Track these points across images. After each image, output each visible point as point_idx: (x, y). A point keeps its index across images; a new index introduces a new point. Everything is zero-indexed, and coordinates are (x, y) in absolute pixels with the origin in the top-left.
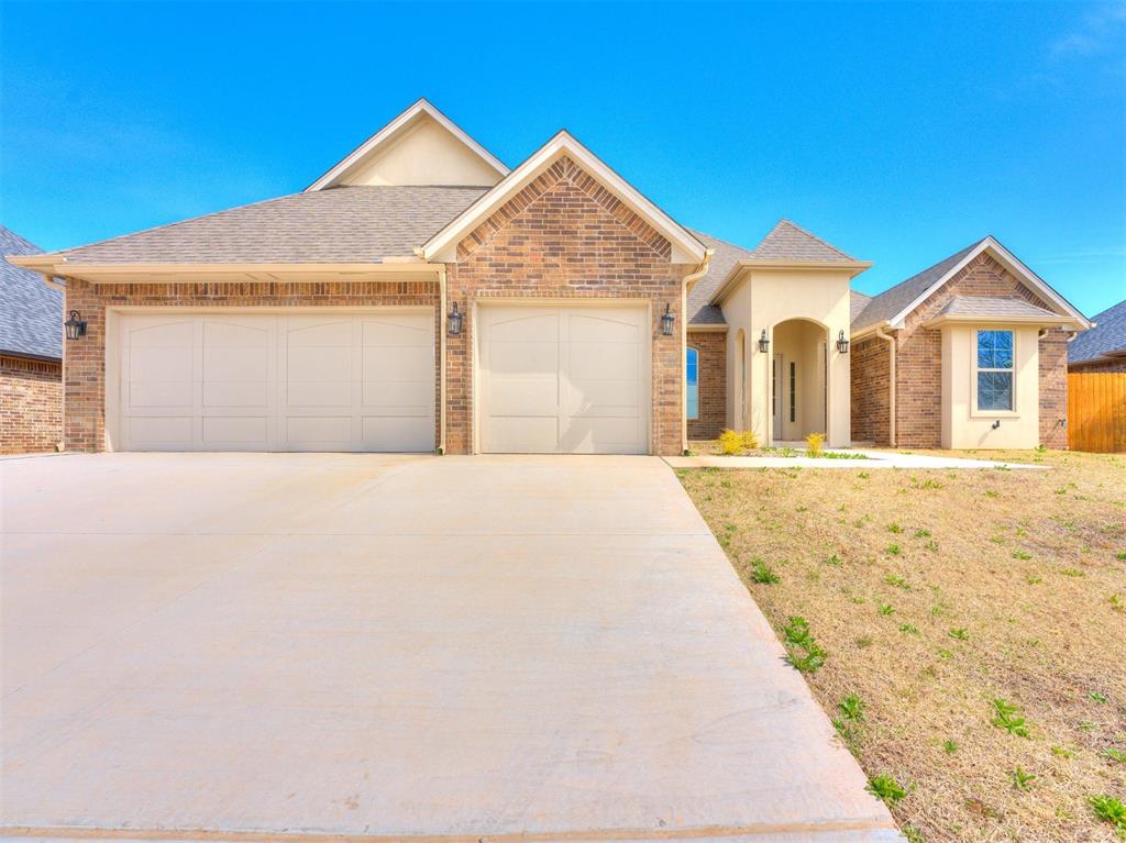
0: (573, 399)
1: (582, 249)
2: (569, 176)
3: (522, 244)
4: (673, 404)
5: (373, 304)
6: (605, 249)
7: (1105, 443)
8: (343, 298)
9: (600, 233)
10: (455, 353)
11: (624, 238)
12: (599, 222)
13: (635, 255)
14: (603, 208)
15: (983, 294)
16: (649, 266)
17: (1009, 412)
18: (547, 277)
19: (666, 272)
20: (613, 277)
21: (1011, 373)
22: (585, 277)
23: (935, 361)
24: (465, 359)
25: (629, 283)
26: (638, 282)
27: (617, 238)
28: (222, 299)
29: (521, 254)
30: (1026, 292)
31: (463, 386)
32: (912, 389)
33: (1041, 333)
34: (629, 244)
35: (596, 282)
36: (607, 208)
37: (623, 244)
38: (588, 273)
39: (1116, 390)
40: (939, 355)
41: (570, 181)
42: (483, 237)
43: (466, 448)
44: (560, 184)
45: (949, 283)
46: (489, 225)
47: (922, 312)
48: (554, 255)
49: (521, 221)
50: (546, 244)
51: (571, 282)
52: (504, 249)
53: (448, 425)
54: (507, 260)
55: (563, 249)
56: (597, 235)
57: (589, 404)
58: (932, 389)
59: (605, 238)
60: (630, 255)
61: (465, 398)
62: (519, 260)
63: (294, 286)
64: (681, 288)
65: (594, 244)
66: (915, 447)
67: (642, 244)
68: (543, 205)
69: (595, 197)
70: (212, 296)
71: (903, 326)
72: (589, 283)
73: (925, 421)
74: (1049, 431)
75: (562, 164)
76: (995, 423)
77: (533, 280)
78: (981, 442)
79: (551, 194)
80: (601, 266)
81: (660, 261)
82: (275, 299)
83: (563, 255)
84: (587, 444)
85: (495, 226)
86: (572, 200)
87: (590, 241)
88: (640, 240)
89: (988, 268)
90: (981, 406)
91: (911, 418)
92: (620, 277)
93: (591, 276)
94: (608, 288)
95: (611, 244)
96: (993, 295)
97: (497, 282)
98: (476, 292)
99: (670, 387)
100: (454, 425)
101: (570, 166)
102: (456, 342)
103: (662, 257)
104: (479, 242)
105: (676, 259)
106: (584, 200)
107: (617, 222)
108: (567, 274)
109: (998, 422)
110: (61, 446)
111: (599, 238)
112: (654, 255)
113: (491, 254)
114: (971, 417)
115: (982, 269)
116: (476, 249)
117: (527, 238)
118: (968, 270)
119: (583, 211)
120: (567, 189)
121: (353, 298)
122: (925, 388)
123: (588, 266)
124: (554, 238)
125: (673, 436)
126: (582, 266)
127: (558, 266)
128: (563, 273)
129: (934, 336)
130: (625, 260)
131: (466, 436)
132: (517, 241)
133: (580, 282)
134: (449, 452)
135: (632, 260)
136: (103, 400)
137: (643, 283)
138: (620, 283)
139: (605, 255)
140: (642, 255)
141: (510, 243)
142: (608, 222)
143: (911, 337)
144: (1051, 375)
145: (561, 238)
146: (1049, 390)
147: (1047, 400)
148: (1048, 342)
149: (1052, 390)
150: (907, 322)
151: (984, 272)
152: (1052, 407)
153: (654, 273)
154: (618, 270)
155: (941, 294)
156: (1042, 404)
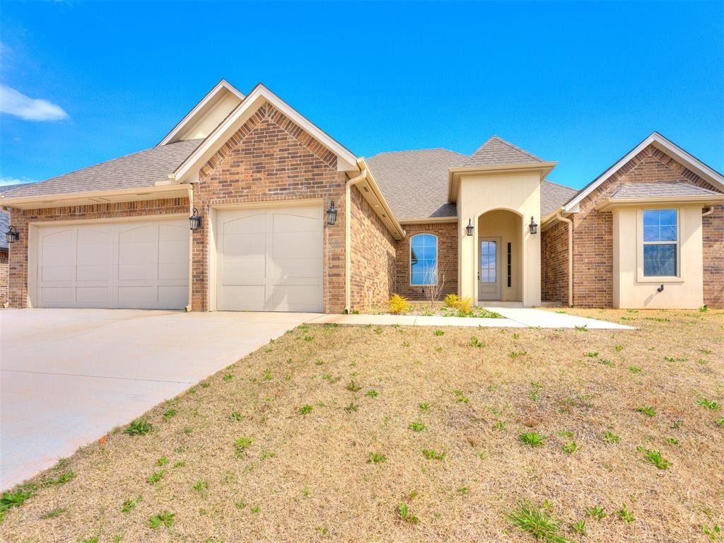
0: (274, 273)
1: (276, 166)
2: (269, 116)
3: (239, 166)
4: (338, 275)
5: (161, 213)
6: (292, 165)
8: (144, 211)
9: (289, 154)
10: (198, 243)
11: (304, 156)
12: (289, 146)
13: (312, 167)
14: (291, 136)
15: (651, 181)
16: (322, 174)
17: (674, 277)
18: (254, 187)
19: (334, 178)
20: (298, 184)
21: (675, 245)
22: (278, 185)
23: (607, 237)
24: (203, 247)
25: (308, 188)
26: (314, 187)
27: (300, 156)
28: (83, 215)
29: (238, 173)
30: (691, 176)
31: (202, 265)
32: (586, 260)
33: (706, 209)
34: (307, 160)
35: (285, 189)
36: (294, 135)
37: (304, 160)
38: (280, 183)
40: (610, 232)
41: (270, 119)
42: (215, 164)
43: (203, 307)
44: (263, 122)
45: (618, 172)
46: (219, 155)
47: (595, 199)
48: (259, 172)
49: (239, 150)
50: (254, 165)
51: (270, 190)
52: (228, 171)
53: (193, 291)
54: (229, 177)
55: (264, 167)
56: (286, 155)
57: (286, 277)
58: (604, 260)
59: (292, 157)
60: (308, 168)
61: (203, 273)
62: (236, 177)
63: (119, 205)
64: (345, 190)
65: (285, 162)
66: (590, 307)
67: (318, 159)
68: (252, 138)
69: (286, 129)
70: (78, 214)
71: (578, 210)
72: (281, 190)
73: (599, 285)
74: (716, 294)
75: (264, 109)
76: (660, 287)
77: (245, 191)
78: (647, 302)
79: (257, 130)
80: (289, 177)
81: (330, 170)
82: (109, 213)
83: (264, 171)
84: (284, 305)
85: (222, 156)
86: (271, 132)
87: (282, 160)
88: (316, 156)
89: (656, 159)
90: (647, 273)
91: (585, 283)
92: (302, 184)
93: (283, 185)
94: (294, 193)
95: (296, 160)
96: (660, 181)
97: (224, 193)
98: (209, 202)
99: (336, 263)
100: (197, 292)
101: (270, 109)
102: (198, 236)
103: (331, 167)
104: (213, 167)
105: (341, 168)
106: (278, 131)
107: (300, 145)
108: (267, 184)
109: (662, 286)
110: (6, 305)
111: (288, 157)
112: (325, 166)
113: (220, 175)
114: (637, 282)
115: (649, 160)
116: (210, 172)
117: (242, 162)
118: (637, 161)
119: (278, 139)
120: (268, 125)
121: (150, 210)
122: (598, 259)
123: (281, 178)
124: (258, 160)
125: (338, 300)
126: (277, 178)
127: (261, 179)
128: (264, 185)
129: (606, 217)
130: (306, 172)
131: (203, 299)
132: (236, 164)
133: (275, 190)
134: (193, 310)
135: (310, 171)
136: (26, 278)
137: (318, 187)
138: (302, 189)
139: (292, 169)
140: (317, 167)
141: (232, 166)
142: (294, 145)
143: (585, 219)
144: (717, 246)
145: (264, 160)
146: (716, 258)
147: (712, 267)
148: (714, 217)
149: (719, 258)
150: (580, 207)
151: (652, 162)
152: (719, 273)
153: (325, 179)
154: (301, 179)
155: (611, 183)
156: (709, 270)
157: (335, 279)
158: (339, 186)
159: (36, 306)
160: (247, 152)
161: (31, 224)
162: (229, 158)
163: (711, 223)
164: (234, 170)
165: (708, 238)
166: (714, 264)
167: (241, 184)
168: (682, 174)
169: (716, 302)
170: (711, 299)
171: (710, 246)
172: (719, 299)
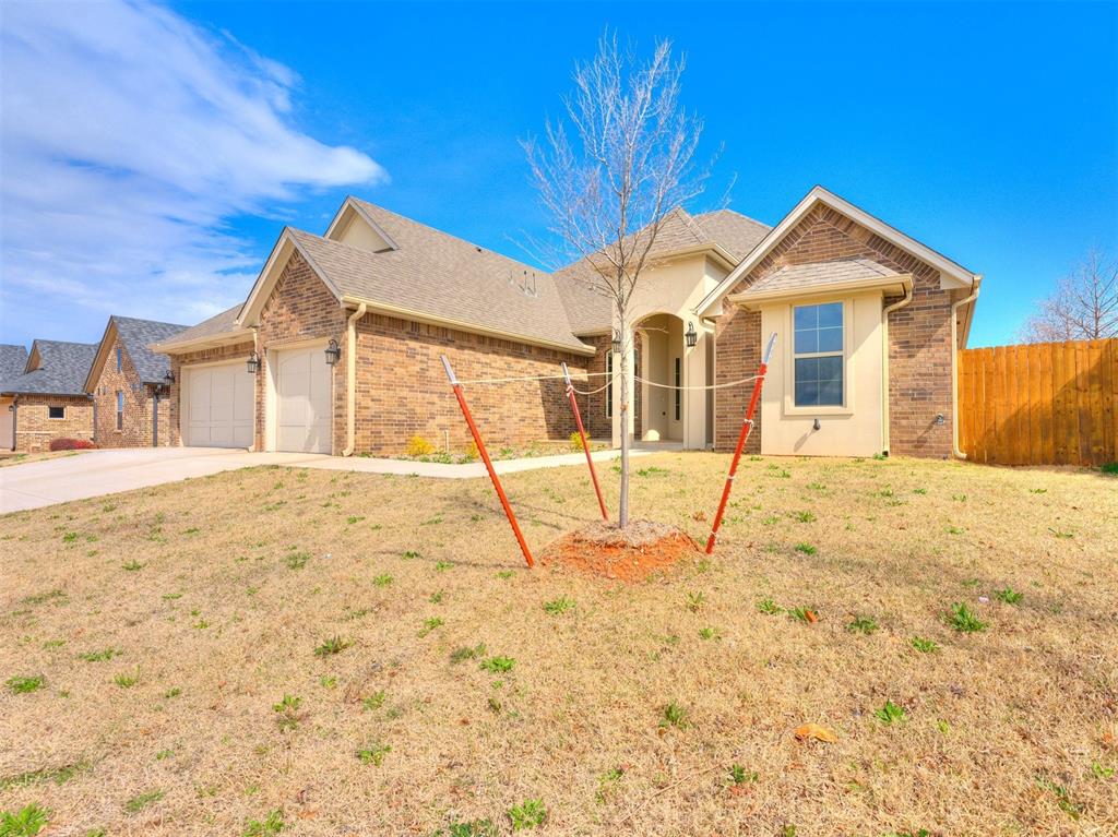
0: (310, 414)
1: (305, 306)
3: (282, 308)
4: (343, 416)
7: (1037, 450)
10: (259, 385)
11: (321, 294)
15: (821, 259)
16: (332, 312)
17: (837, 407)
18: (291, 329)
19: (339, 314)
20: (317, 324)
21: (840, 357)
22: (306, 326)
23: (756, 349)
24: (262, 389)
25: (323, 327)
26: (326, 326)
29: (282, 315)
31: (261, 406)
32: (731, 384)
35: (309, 329)
38: (306, 323)
39: (1060, 368)
42: (269, 307)
43: (261, 447)
45: (776, 251)
48: (294, 313)
49: (283, 292)
50: (291, 306)
51: (300, 331)
52: (276, 313)
53: (256, 432)
54: (277, 319)
55: (297, 308)
56: (311, 295)
59: (314, 297)
61: (262, 414)
62: (281, 319)
64: (347, 326)
68: (291, 279)
72: (307, 329)
74: (920, 433)
76: (816, 422)
77: (286, 332)
80: (311, 316)
83: (297, 312)
85: (273, 298)
86: (302, 272)
87: (308, 300)
89: (830, 224)
90: (799, 402)
92: (320, 323)
93: (308, 325)
94: (314, 332)
95: (317, 299)
96: (836, 257)
97: (274, 335)
98: (265, 344)
99: (341, 403)
100: (258, 432)
102: (259, 378)
104: (267, 310)
105: (342, 305)
106: (307, 271)
107: (319, 283)
108: (299, 325)
110: (167, 444)
111: (312, 297)
112: (334, 303)
113: (272, 317)
114: (785, 417)
115: (819, 228)
116: (266, 315)
117: (284, 303)
118: (800, 230)
119: (306, 279)
120: (301, 265)
122: (745, 382)
123: (307, 318)
124: (294, 301)
125: (341, 441)
126: (304, 318)
127: (295, 320)
128: (297, 326)
129: (750, 317)
130: (322, 310)
131: (262, 438)
132: (281, 306)
133: (303, 330)
135: (325, 310)
136: (179, 418)
137: (329, 325)
138: (320, 328)
139: (313, 308)
140: (330, 305)
141: (279, 308)
142: (316, 284)
143: (730, 323)
144: (922, 355)
145: (297, 300)
146: (920, 374)
147: (914, 390)
148: (918, 309)
149: (925, 375)
150: (724, 307)
151: (823, 231)
152: (924, 399)
153: (332, 317)
154: (318, 319)
155: (765, 268)
156: (908, 395)
157: (339, 419)
158: (342, 323)
159: (187, 445)
160: (288, 292)
161: (183, 367)
162: (277, 301)
163: (913, 319)
164: (280, 311)
165: (908, 342)
166: (917, 385)
167: (284, 326)
168: (868, 243)
169: (920, 447)
170: (913, 442)
171: (910, 356)
172: (925, 442)
